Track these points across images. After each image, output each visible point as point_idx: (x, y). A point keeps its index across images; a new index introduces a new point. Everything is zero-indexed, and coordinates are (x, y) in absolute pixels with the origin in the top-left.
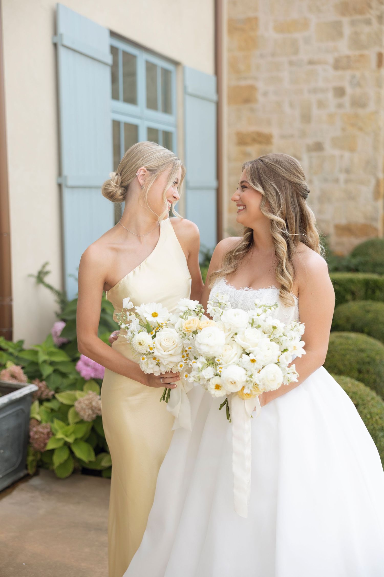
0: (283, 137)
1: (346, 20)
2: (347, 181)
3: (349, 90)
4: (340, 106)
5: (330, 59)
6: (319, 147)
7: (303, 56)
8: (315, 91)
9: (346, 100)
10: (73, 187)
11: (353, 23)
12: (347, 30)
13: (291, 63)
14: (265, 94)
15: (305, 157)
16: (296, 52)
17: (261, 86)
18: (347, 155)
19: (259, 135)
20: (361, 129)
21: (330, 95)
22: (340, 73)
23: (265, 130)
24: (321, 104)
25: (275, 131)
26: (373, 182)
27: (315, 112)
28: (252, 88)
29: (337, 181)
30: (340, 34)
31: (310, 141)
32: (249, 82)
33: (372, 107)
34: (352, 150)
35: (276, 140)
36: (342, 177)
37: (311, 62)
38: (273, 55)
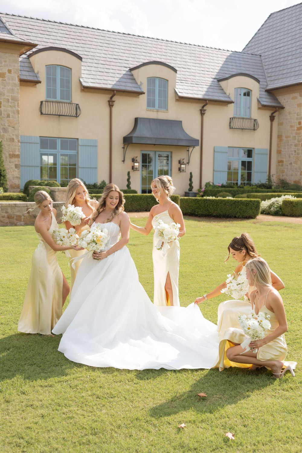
0: (286, 161)
1: (297, 136)
2: (296, 171)
3: (297, 151)
4: (295, 154)
5: (294, 144)
6: (291, 164)
7: (290, 144)
8: (291, 151)
9: (296, 153)
10: (216, 171)
11: (298, 137)
12: (297, 138)
13: (288, 145)
14: (283, 152)
15: (289, 165)
16: (288, 143)
17: (282, 150)
18: (296, 165)
19: (281, 160)
20: (298, 160)
21: (294, 152)
22: (295, 147)
23: (283, 160)
24: (292, 154)
25: (284, 160)
26: (300, 171)
27: (291, 156)
28: (281, 150)
29: (294, 171)
30: (296, 139)
31: (290, 162)
32: (280, 149)
33: (300, 155)
34: (297, 164)
35: (285, 162)
36: (295, 170)
37: (291, 145)
38: (285, 143)
